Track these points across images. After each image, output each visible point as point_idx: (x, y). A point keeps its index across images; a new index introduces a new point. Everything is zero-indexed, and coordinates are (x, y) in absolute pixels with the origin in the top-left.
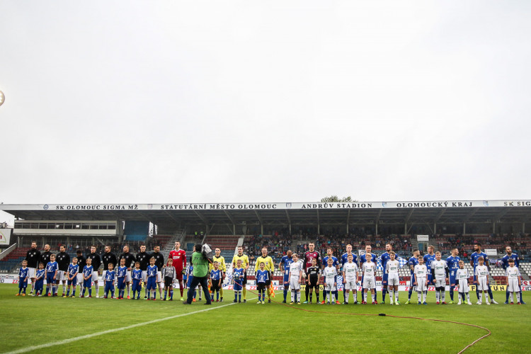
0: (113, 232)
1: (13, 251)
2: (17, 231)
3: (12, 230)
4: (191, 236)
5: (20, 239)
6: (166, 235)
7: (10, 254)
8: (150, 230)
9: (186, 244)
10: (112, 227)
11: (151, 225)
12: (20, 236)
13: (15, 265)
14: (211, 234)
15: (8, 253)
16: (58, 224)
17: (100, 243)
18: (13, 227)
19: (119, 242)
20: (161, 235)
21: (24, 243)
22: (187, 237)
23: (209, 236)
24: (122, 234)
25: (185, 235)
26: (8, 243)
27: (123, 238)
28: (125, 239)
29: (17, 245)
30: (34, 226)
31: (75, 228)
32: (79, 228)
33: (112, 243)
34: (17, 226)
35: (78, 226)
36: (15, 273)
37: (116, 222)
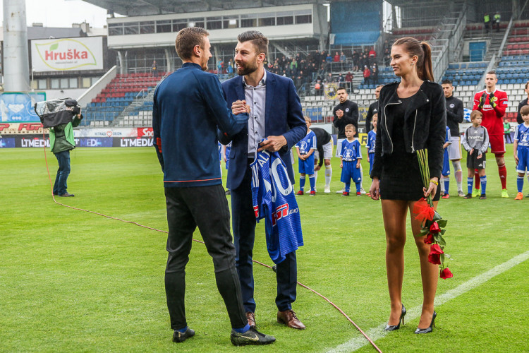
0: (306, 30)
1: (113, 82)
2: (115, 42)
3: (105, 39)
4: (477, 25)
5: (123, 58)
6: (421, 28)
7: (108, 87)
8: (385, 18)
9: (467, 44)
10: (304, 19)
11: (387, 8)
12: (122, 51)
13: (120, 111)
14: (523, 18)
15: (103, 87)
16: (192, 20)
17: (280, 55)
18: (106, 32)
19: (321, 50)
20: (409, 29)
21: (131, 65)
22: (468, 29)
23: (520, 22)
24: (326, 32)
25: (463, 24)
26: (100, 66)
27: (328, 40)
28: (332, 42)
29: (118, 70)
30: (147, 29)
31: (227, 26)
32: (237, 26)
33: (307, 53)
34: (114, 29)
35: (233, 22)
36: (124, 126)
37: (310, 7)
